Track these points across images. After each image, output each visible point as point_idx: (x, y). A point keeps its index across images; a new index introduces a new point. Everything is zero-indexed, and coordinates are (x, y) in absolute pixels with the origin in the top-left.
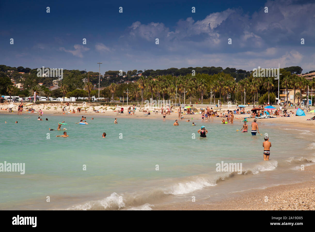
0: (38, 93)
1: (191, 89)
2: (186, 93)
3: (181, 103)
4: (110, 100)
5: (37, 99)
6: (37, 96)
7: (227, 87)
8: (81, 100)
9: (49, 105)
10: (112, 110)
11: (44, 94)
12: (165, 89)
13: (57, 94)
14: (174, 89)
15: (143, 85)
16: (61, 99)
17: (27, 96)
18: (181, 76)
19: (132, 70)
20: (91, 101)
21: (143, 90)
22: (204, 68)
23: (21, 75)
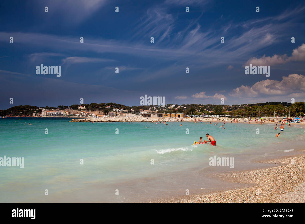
0: (204, 114)
1: (266, 111)
2: (264, 113)
3: (262, 117)
4: (232, 116)
5: (204, 116)
6: (204, 115)
7: (281, 110)
8: (221, 116)
9: (209, 118)
10: (231, 120)
11: (207, 114)
12: (255, 111)
13: (212, 114)
14: (258, 111)
15: (245, 110)
16: (213, 116)
17: (200, 115)
18: (262, 106)
19: (243, 104)
20: (225, 116)
21: (245, 112)
22: (273, 102)
23: (200, 107)
